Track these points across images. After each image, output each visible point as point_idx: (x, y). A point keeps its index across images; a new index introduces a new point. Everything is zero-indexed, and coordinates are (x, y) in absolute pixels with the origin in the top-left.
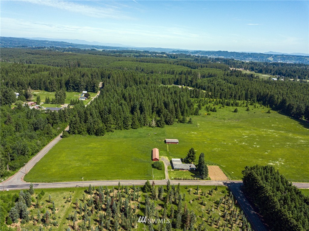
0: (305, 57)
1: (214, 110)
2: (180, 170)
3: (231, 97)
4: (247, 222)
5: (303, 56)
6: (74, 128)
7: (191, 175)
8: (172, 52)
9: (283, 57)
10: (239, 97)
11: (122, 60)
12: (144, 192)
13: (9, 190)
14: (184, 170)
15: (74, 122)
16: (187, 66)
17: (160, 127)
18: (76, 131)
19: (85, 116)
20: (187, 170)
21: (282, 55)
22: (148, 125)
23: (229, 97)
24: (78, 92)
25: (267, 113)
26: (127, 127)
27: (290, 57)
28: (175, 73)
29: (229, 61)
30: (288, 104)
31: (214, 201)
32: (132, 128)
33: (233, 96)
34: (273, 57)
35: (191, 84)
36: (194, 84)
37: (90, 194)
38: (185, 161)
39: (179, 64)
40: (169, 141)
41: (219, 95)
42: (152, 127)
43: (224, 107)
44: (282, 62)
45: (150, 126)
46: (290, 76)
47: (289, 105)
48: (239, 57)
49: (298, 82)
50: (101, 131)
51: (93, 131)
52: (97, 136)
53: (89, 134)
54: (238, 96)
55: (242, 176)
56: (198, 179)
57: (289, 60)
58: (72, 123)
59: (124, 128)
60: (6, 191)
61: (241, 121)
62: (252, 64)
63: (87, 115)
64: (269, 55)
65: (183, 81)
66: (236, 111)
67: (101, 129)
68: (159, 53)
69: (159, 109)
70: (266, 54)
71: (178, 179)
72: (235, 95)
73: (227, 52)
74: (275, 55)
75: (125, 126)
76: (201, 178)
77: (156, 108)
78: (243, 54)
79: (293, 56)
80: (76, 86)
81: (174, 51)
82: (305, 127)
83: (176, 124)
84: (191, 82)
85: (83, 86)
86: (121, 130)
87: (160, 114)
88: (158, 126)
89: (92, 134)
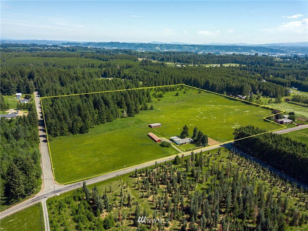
0: (184, 45)
1: (160, 96)
2: (184, 144)
3: (164, 83)
4: (257, 163)
5: (182, 45)
6: (56, 131)
7: (195, 146)
8: (62, 45)
9: (167, 46)
10: (170, 83)
11: (19, 56)
12: (176, 165)
13: (61, 194)
14: (186, 143)
15: (54, 124)
16: (97, 58)
17: (131, 116)
18: (58, 133)
19: (57, 117)
20: (189, 143)
21: (166, 45)
22: (120, 116)
23: (162, 84)
24: (8, 95)
25: (199, 93)
26: (103, 121)
27: (173, 46)
28: (95, 66)
29: (130, 52)
30: (211, 85)
31: (225, 158)
32: (107, 121)
33: (165, 83)
34: (159, 47)
35: (120, 76)
36: (122, 75)
37: (137, 177)
38: (182, 137)
39: (88, 57)
40: (154, 125)
41: (154, 83)
42: (125, 118)
43: (165, 93)
44: (167, 51)
45: (122, 117)
46: (187, 62)
47: (213, 85)
48: (131, 47)
49: (197, 66)
50: (86, 128)
51: (77, 130)
52: (83, 134)
53: (73, 134)
54: (168, 82)
55: (234, 136)
56: (202, 147)
57: (172, 49)
58: (52, 126)
59: (101, 122)
60: (57, 196)
61: (186, 102)
62: (151, 54)
63: (59, 116)
64: (156, 45)
65: (111, 74)
66: (177, 95)
67: (86, 126)
68: (51, 46)
69: (119, 101)
70: (153, 44)
71: (189, 150)
72: (166, 82)
73: (119, 43)
74: (160, 45)
75: (102, 121)
76: (204, 146)
77: (116, 100)
78: (133, 44)
79: (175, 45)
80: (5, 88)
81: (63, 44)
82: (231, 100)
83: (141, 112)
84: (119, 73)
85: (14, 87)
86: (99, 125)
87: (121, 105)
88: (130, 116)
89: (76, 133)
